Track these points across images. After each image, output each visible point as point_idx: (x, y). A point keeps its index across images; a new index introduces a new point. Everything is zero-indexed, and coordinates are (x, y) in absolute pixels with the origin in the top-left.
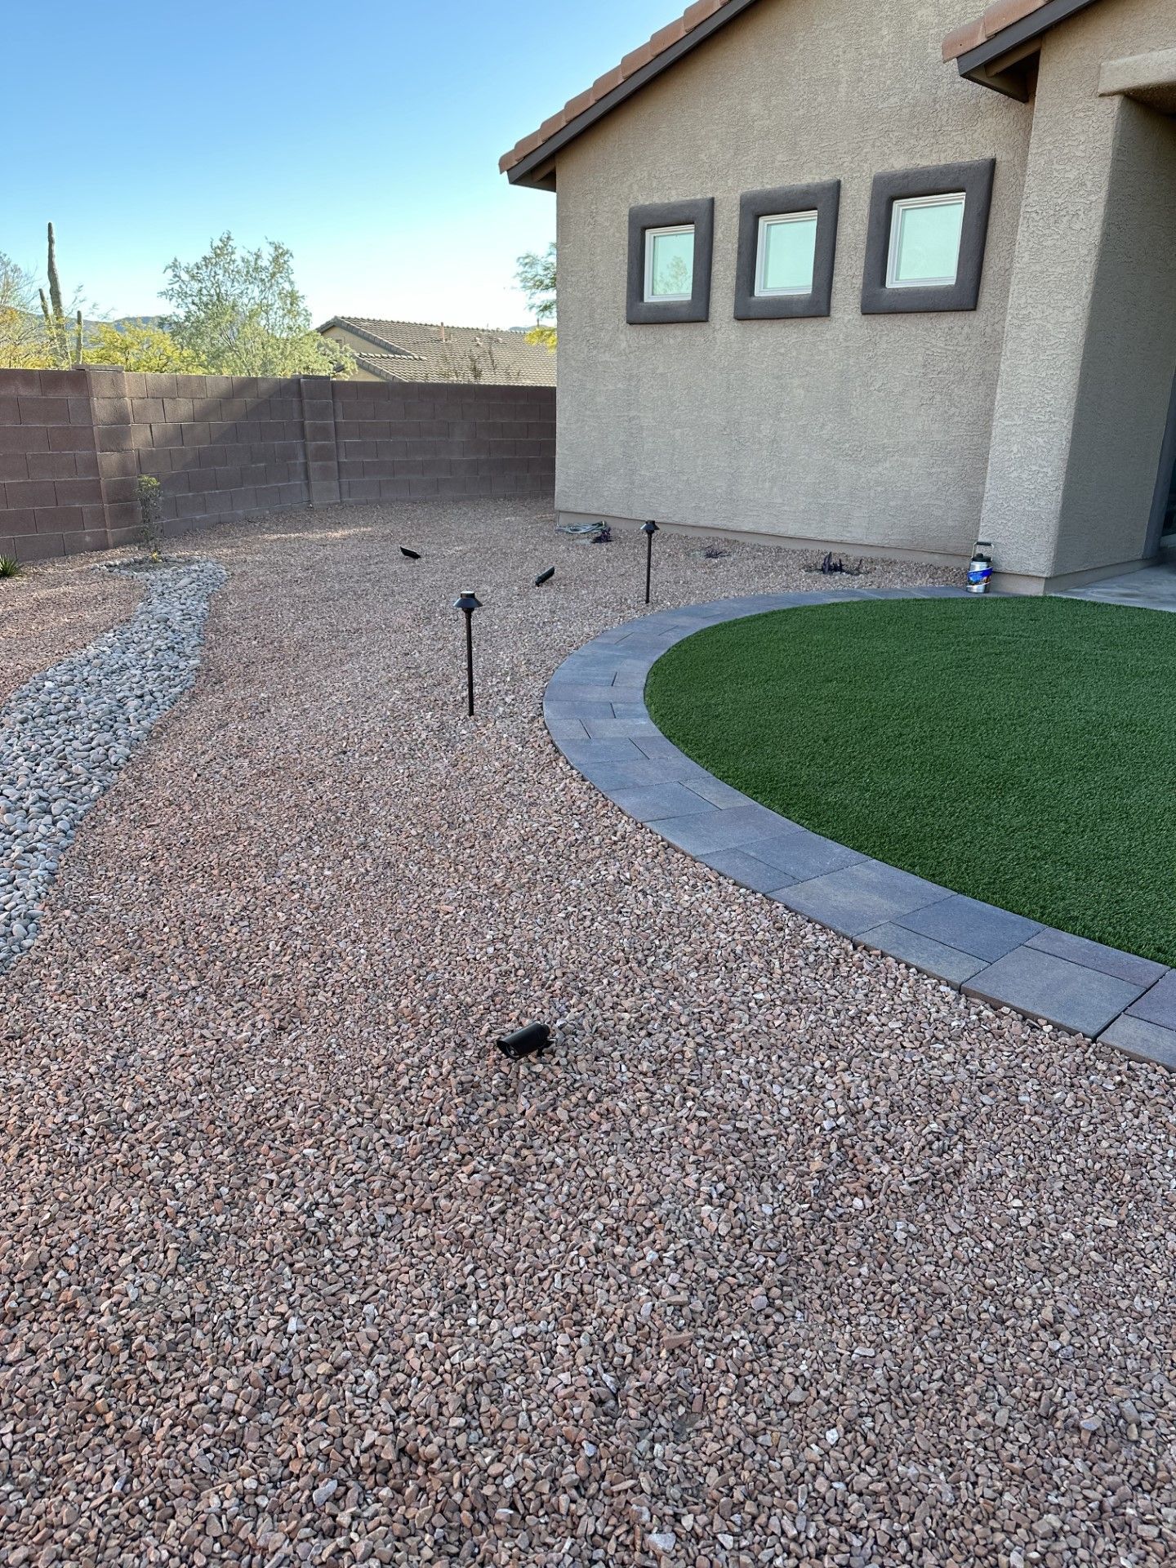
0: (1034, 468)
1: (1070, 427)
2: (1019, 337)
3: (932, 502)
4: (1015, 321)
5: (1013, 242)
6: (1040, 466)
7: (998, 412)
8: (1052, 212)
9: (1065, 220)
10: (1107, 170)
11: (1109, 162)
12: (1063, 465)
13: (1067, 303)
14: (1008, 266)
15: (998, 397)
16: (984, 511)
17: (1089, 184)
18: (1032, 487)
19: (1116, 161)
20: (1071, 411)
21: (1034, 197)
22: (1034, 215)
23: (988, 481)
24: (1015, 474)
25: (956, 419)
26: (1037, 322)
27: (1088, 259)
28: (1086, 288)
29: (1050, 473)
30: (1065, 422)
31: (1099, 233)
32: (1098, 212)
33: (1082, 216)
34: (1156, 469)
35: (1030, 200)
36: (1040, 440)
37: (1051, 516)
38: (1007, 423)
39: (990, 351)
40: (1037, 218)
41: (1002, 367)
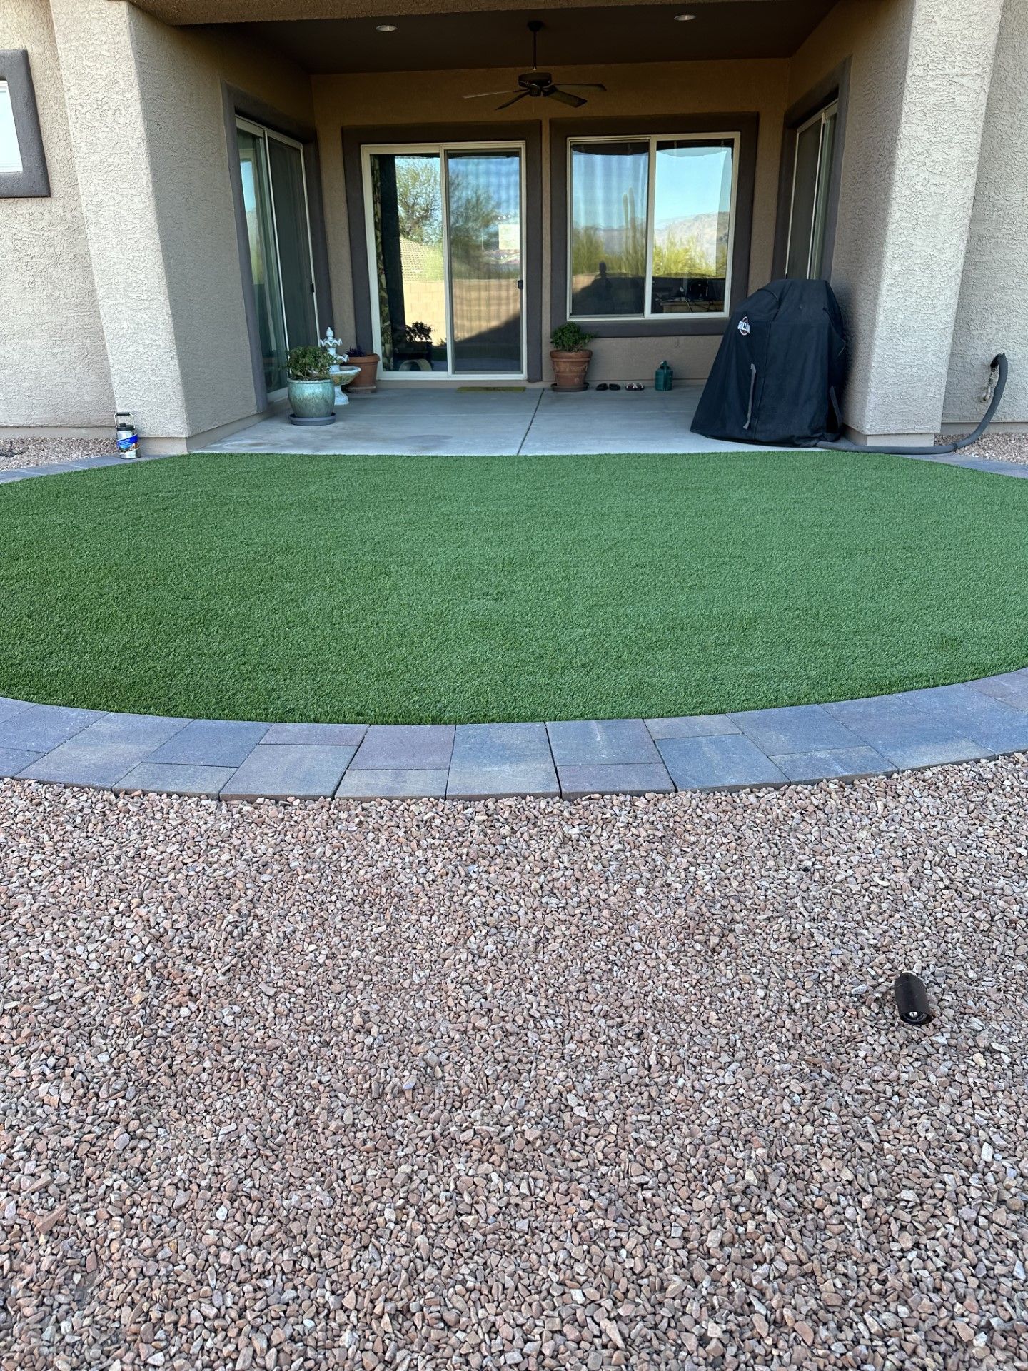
0: (147, 342)
1: (167, 303)
2: (97, 223)
3: (64, 380)
4: (90, 207)
5: (67, 133)
6: (152, 339)
7: (100, 293)
8: (95, 106)
9: (110, 113)
10: (133, 70)
11: (133, 62)
12: (171, 337)
13: (133, 192)
14: (69, 156)
15: (96, 279)
16: (114, 385)
17: (122, 83)
18: (150, 359)
19: (139, 64)
20: (164, 289)
21: (73, 91)
22: (79, 107)
23: (110, 357)
24: (131, 349)
25: (63, 301)
26: (112, 208)
27: (139, 151)
28: (145, 177)
29: (163, 346)
30: (162, 299)
31: (142, 128)
32: (136, 108)
33: (123, 112)
34: (247, 337)
35: (71, 93)
36: (144, 316)
37: (175, 384)
38: (111, 302)
39: (76, 236)
40: (84, 111)
41: (92, 251)
